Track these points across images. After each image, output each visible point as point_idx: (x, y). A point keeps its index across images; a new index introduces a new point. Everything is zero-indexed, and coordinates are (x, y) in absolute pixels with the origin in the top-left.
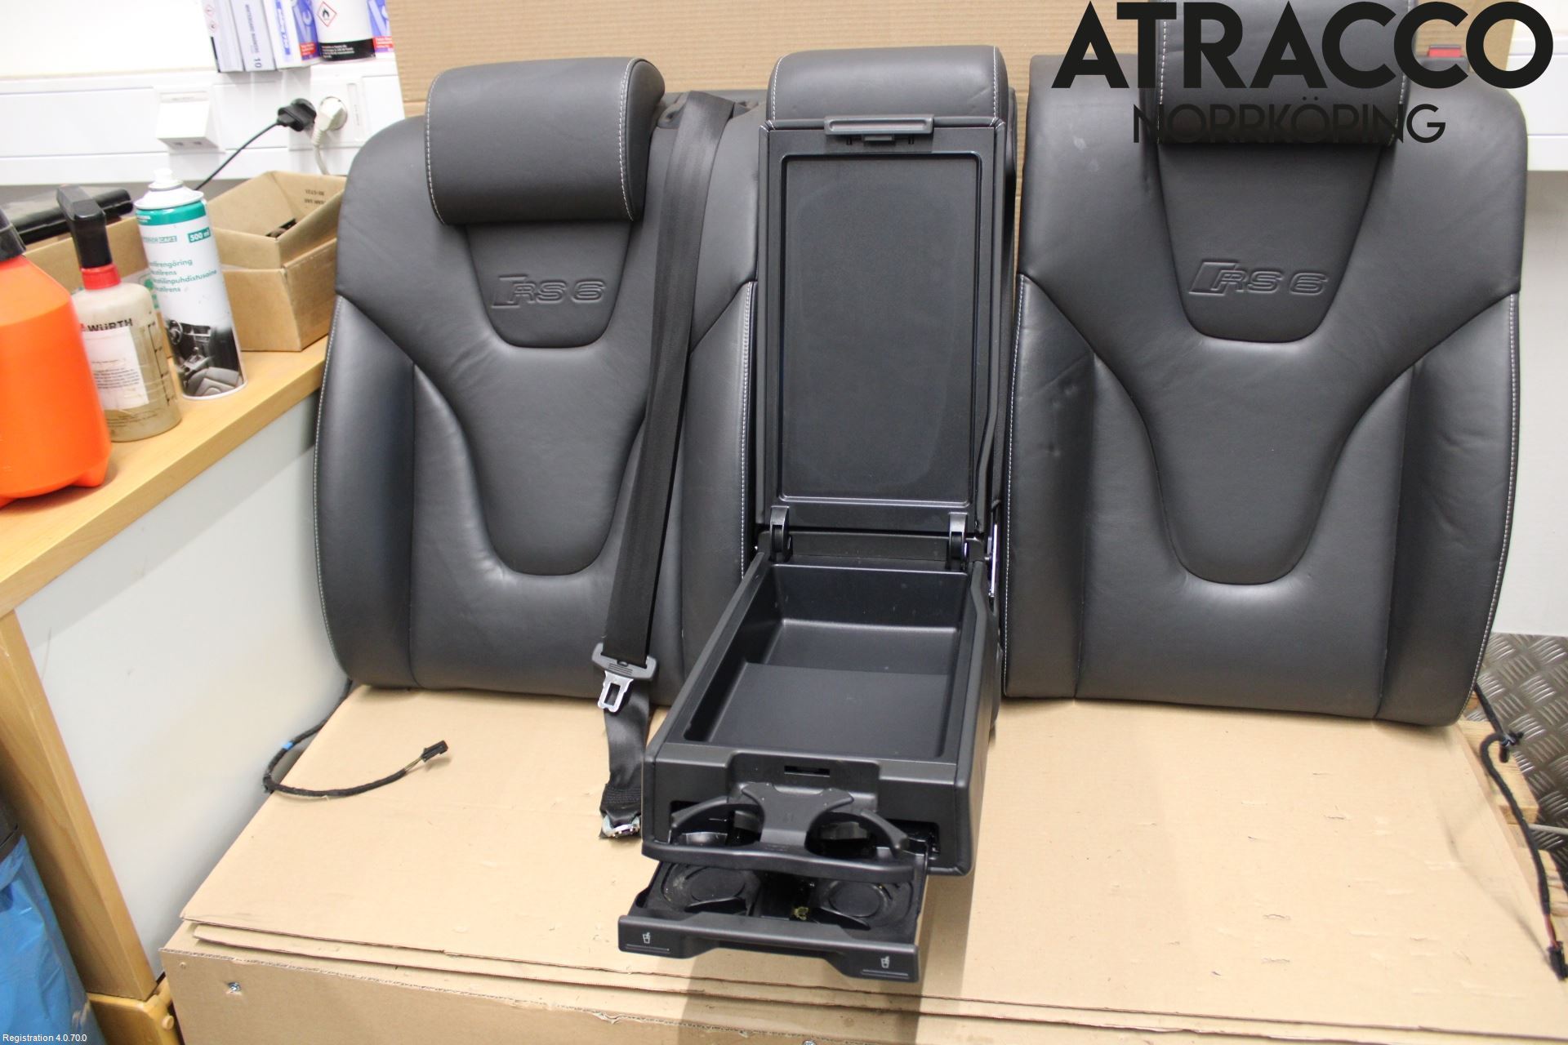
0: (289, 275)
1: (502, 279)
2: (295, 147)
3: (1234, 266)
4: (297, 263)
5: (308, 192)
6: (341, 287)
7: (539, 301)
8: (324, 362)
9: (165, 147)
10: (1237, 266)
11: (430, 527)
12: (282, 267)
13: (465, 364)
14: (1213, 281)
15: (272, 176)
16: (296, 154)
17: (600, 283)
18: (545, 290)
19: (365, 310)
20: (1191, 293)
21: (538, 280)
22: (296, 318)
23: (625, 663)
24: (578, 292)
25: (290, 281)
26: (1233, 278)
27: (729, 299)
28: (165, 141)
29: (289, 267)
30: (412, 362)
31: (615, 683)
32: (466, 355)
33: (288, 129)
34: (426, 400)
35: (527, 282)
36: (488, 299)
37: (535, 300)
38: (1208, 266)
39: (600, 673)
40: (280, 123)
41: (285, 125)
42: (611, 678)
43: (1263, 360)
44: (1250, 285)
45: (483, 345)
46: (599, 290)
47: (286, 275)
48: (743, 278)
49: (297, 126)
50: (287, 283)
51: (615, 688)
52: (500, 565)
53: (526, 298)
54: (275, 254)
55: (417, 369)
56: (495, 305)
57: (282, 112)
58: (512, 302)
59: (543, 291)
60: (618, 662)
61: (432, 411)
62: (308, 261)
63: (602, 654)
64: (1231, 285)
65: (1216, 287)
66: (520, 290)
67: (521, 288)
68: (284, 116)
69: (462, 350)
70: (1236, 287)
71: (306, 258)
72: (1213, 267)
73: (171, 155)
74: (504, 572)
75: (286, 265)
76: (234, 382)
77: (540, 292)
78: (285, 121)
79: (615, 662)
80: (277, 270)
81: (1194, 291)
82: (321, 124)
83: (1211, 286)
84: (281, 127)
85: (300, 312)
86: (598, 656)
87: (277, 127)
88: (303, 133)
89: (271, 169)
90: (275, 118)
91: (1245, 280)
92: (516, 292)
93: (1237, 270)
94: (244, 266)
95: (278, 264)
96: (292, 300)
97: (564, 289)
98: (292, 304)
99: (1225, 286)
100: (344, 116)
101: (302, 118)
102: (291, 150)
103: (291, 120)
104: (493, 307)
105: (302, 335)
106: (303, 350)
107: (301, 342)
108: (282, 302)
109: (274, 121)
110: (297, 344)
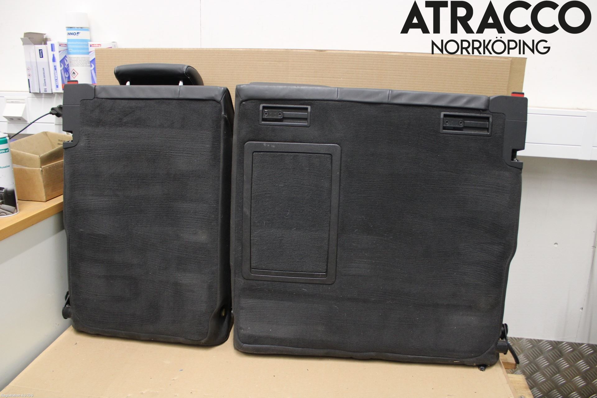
0: (43, 170)
2: (58, 123)
4: (47, 166)
5: (59, 140)
9: (6, 120)
12: (41, 167)
15: (45, 133)
16: (58, 126)
22: (45, 188)
25: (43, 173)
28: (6, 117)
29: (43, 168)
33: (55, 116)
40: (51, 113)
41: (53, 114)
47: (42, 171)
49: (58, 115)
50: (42, 174)
54: (38, 162)
57: (53, 109)
62: (53, 166)
68: (53, 111)
71: (52, 165)
73: (9, 123)
75: (43, 167)
78: (53, 113)
80: (38, 169)
84: (51, 115)
85: (46, 186)
87: (49, 115)
88: (61, 118)
89: (45, 131)
90: (49, 110)
95: (40, 166)
96: (44, 181)
98: (43, 183)
101: (60, 112)
102: (56, 125)
103: (56, 112)
105: (47, 195)
106: (46, 201)
107: (46, 198)
108: (39, 181)
109: (49, 112)
110: (44, 199)
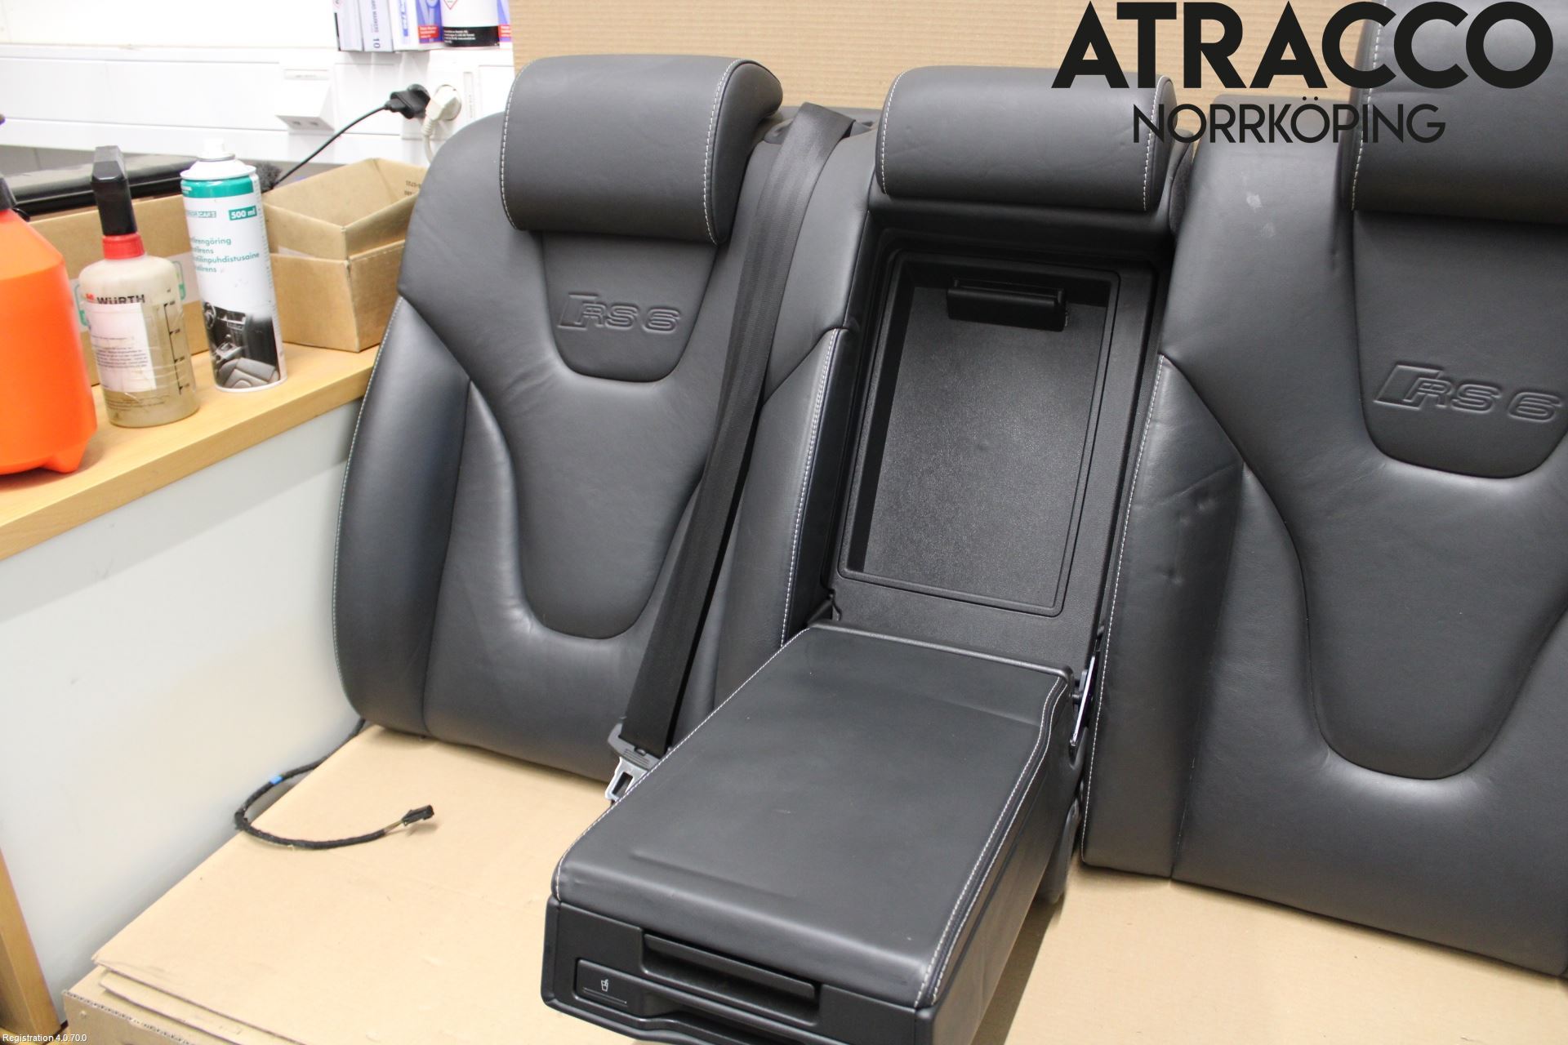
0: (353, 267)
1: (572, 296)
2: (408, 136)
3: (1437, 374)
4: (364, 256)
5: (409, 183)
6: (403, 287)
7: (607, 325)
8: (373, 368)
9: (284, 126)
10: (1441, 374)
11: (460, 563)
12: (347, 259)
13: (522, 387)
14: (1408, 388)
15: (375, 163)
16: (409, 143)
17: (676, 313)
18: (615, 314)
19: (426, 315)
20: (1377, 402)
21: (608, 302)
22: (356, 316)
23: (643, 752)
24: (650, 320)
25: (353, 273)
26: (1434, 388)
27: (810, 346)
28: (284, 119)
29: (354, 260)
30: (468, 377)
31: (629, 772)
32: (524, 377)
33: (399, 116)
34: (479, 420)
35: (598, 303)
36: (556, 317)
37: (604, 324)
38: (1402, 371)
39: (614, 757)
40: (387, 107)
41: (394, 110)
42: (622, 766)
43: (1464, 497)
44: (1455, 400)
45: (544, 368)
46: (673, 320)
47: (349, 268)
48: (828, 323)
49: (408, 113)
50: (349, 276)
51: (626, 778)
52: (530, 616)
53: (595, 320)
54: (341, 244)
55: (473, 386)
56: (563, 324)
57: (394, 96)
58: (579, 324)
59: (613, 315)
60: (636, 750)
61: (483, 434)
62: (380, 254)
63: (620, 737)
64: (1430, 398)
65: (1409, 398)
66: (589, 311)
67: (590, 309)
68: (396, 100)
69: (521, 371)
70: (1436, 401)
71: (378, 252)
72: (1410, 372)
73: (290, 134)
74: (532, 625)
75: (352, 257)
76: (268, 377)
77: (610, 316)
78: (393, 106)
79: (632, 748)
80: (340, 262)
81: (1380, 400)
82: (433, 111)
83: (1404, 397)
84: (389, 112)
85: (361, 310)
86: (614, 740)
87: (384, 111)
88: (415, 121)
89: (374, 156)
90: (386, 99)
91: (1450, 393)
92: (585, 313)
93: (1440, 379)
94: (311, 254)
95: (344, 255)
96: (354, 297)
97: (636, 315)
98: (353, 300)
99: (1422, 398)
100: (457, 106)
101: (414, 105)
102: (404, 139)
103: (401, 105)
104: (560, 327)
105: (362, 335)
106: (362, 351)
107: (361, 342)
108: (343, 297)
109: (382, 105)
110: (355, 343)
